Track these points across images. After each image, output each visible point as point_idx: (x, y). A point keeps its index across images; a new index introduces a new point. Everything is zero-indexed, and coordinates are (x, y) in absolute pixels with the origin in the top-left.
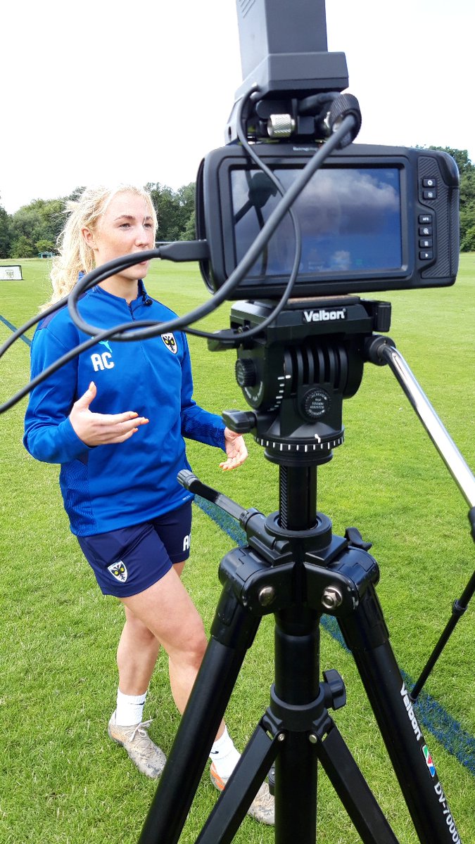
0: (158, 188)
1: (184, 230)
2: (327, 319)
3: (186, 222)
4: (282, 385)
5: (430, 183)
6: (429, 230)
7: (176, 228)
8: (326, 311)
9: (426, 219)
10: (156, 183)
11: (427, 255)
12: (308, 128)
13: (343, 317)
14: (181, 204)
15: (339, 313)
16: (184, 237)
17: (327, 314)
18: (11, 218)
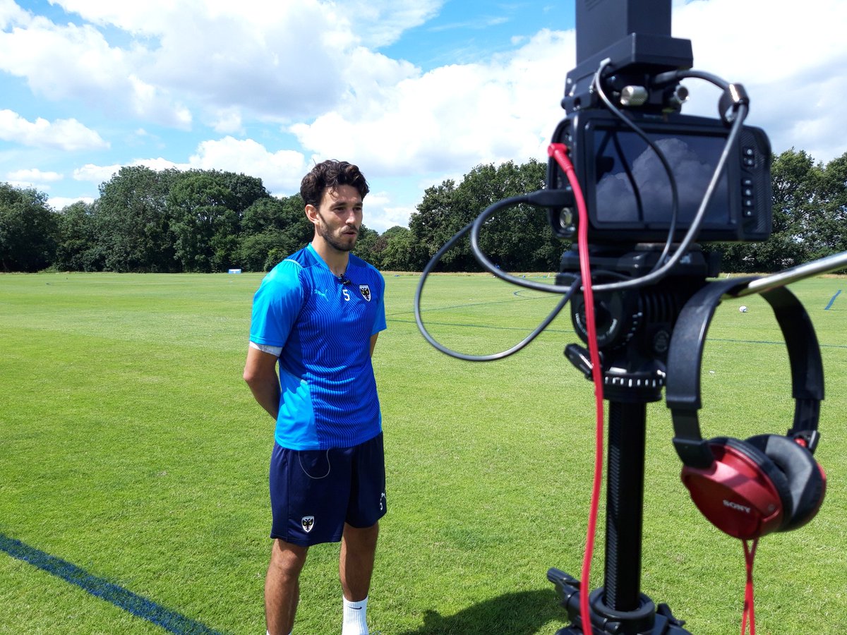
4: (635, 323)
5: (750, 152)
6: (751, 192)
12: (657, 98)
13: (689, 261)
15: (686, 258)
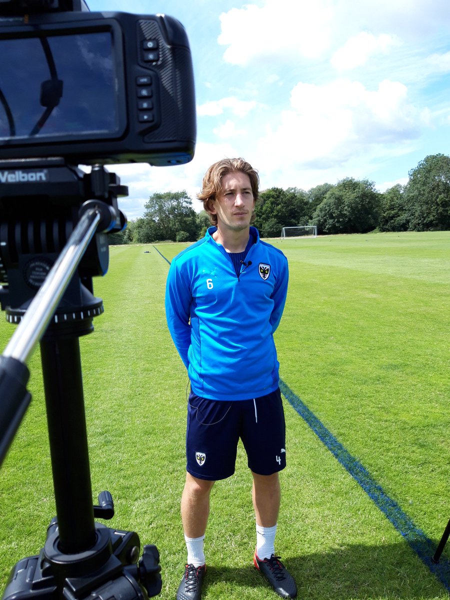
0: (295, 191)
1: (311, 218)
2: (26, 179)
3: (313, 213)
5: (150, 45)
6: (148, 92)
7: (307, 217)
8: (23, 172)
9: (144, 80)
10: (294, 187)
11: (146, 117)
13: (44, 178)
14: (311, 201)
15: (39, 174)
16: (311, 223)
17: (25, 175)
18: (198, 216)
